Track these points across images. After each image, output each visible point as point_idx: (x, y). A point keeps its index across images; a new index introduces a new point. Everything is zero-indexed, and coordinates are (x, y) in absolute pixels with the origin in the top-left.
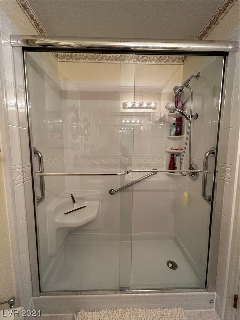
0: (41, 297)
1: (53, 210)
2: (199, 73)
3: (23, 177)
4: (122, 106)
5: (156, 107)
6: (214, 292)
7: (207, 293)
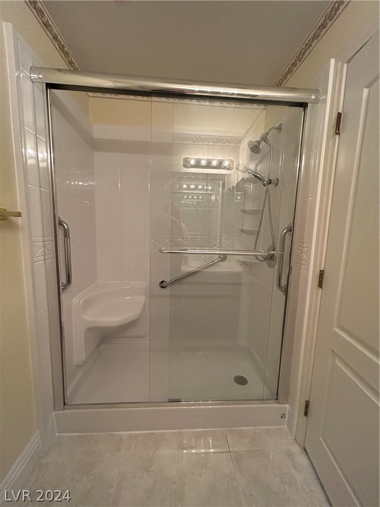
0: (65, 411)
1: (81, 303)
2: (281, 124)
3: (45, 253)
4: (182, 163)
5: (232, 167)
6: (285, 404)
7: (278, 405)
